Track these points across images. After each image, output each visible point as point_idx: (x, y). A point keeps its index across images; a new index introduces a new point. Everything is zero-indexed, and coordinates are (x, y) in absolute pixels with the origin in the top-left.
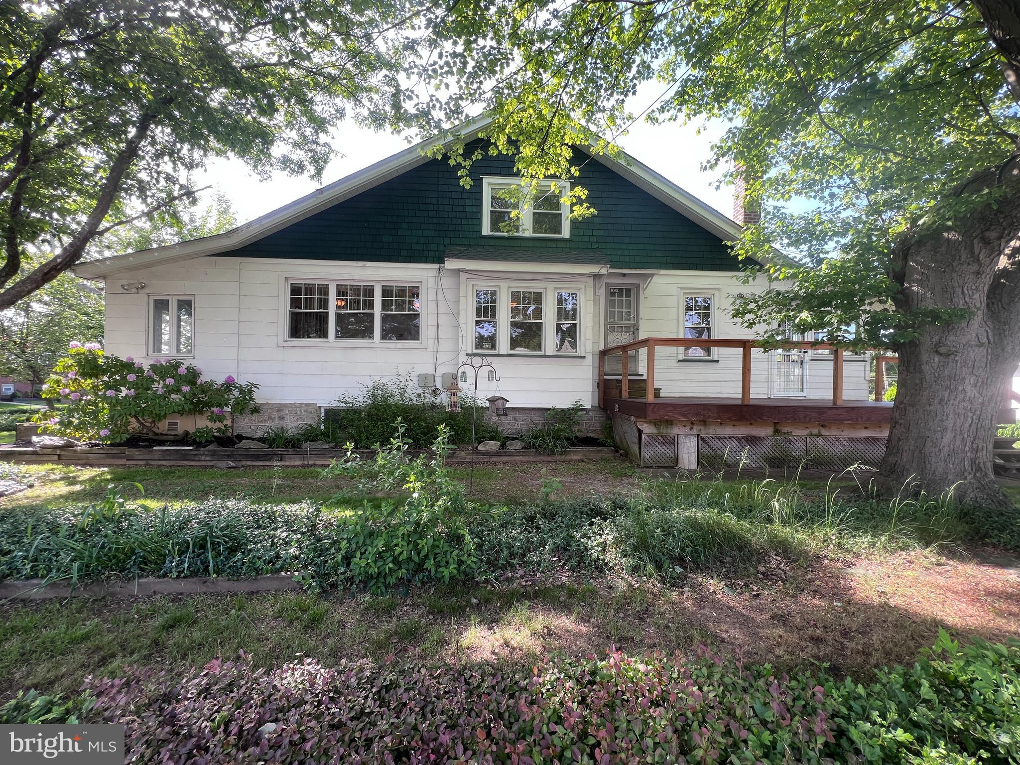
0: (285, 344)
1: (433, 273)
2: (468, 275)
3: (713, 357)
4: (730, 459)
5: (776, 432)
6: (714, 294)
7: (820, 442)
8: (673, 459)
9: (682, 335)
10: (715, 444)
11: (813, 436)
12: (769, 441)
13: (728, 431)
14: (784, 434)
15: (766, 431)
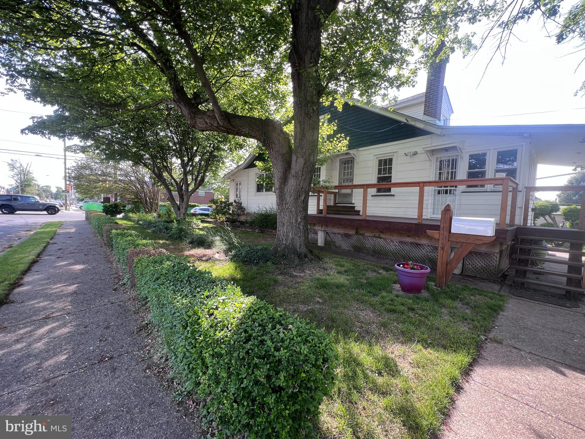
0: (255, 194)
3: (392, 193)
4: (337, 244)
5: (357, 233)
6: (393, 155)
7: (381, 242)
8: (317, 240)
9: (374, 181)
10: (332, 236)
11: (377, 237)
12: (355, 237)
13: (336, 230)
14: (361, 235)
15: (352, 232)
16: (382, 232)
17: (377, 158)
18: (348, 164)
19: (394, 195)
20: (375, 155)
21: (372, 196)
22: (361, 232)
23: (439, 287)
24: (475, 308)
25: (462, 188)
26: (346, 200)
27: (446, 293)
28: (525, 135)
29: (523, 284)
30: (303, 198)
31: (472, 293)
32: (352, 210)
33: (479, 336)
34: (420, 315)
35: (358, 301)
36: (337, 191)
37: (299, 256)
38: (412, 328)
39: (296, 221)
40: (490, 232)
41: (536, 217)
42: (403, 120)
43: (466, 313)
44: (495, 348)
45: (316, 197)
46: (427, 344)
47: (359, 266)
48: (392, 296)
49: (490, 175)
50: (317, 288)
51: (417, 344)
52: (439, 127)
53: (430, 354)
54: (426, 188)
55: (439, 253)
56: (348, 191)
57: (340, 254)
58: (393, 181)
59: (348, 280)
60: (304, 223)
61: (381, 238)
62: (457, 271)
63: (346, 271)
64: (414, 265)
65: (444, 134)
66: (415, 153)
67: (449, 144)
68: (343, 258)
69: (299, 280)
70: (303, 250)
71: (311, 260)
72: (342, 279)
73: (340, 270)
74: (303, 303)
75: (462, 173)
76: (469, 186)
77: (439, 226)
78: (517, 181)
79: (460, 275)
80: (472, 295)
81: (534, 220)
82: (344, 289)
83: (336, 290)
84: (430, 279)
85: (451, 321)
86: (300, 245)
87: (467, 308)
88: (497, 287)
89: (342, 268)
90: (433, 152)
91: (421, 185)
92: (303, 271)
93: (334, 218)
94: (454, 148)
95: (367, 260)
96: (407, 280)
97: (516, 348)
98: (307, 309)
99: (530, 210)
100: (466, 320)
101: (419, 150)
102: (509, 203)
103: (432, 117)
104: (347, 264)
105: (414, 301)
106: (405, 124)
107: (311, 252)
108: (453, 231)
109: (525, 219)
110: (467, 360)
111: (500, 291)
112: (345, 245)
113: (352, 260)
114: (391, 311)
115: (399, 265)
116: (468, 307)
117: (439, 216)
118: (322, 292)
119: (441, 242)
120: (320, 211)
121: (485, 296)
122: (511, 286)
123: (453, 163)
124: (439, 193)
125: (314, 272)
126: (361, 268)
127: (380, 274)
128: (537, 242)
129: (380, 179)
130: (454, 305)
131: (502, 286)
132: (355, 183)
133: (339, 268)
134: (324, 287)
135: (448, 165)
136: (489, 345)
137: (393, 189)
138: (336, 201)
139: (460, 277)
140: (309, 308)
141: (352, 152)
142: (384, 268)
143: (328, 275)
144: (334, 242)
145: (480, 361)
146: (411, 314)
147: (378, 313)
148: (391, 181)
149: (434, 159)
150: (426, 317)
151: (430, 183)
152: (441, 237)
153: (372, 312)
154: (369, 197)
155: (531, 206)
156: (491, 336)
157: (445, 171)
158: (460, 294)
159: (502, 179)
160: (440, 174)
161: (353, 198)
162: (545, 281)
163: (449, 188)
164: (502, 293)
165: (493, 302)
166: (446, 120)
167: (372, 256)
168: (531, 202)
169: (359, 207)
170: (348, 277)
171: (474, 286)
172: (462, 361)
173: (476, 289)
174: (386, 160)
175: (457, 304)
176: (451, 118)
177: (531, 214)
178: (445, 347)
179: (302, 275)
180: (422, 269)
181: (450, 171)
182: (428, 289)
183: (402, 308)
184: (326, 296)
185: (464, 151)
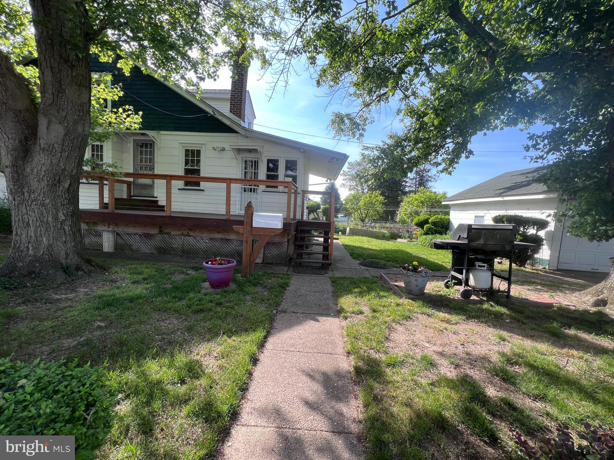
3: (201, 187)
4: (134, 247)
5: (161, 232)
6: (201, 147)
7: (191, 240)
8: (101, 245)
9: (181, 173)
10: (125, 237)
11: (185, 235)
12: (159, 237)
13: (131, 230)
14: (166, 234)
15: (154, 231)
16: (191, 230)
17: (183, 147)
18: (146, 147)
19: (203, 190)
20: (181, 143)
21: (179, 189)
22: (166, 231)
23: (244, 277)
24: (271, 289)
25: (262, 187)
26: (145, 192)
27: (249, 282)
28: (302, 150)
29: (301, 263)
30: (67, 185)
31: (269, 277)
32: (154, 204)
33: (272, 311)
34: (227, 308)
35: (160, 310)
36: (131, 180)
37: (66, 270)
38: (219, 322)
39: (56, 218)
40: (279, 225)
41: (309, 214)
42: (210, 111)
43: (264, 295)
44: (283, 317)
45: (98, 186)
46: (231, 333)
47: (164, 270)
48: (200, 296)
49: (281, 178)
50: (98, 308)
51: (222, 336)
52: (244, 128)
53: (234, 341)
54: (233, 185)
55: (244, 246)
56: (147, 181)
57: (138, 259)
58: (202, 174)
59: (147, 289)
60: (72, 221)
61: (190, 236)
62: (259, 260)
63: (145, 279)
64: (222, 260)
65: (248, 136)
66: (223, 149)
67: (252, 146)
68: (142, 264)
69: (64, 305)
70: (74, 260)
71: (89, 274)
72: (140, 290)
73: (137, 279)
74: (70, 335)
75: (262, 174)
76: (267, 187)
77: (243, 221)
78: (297, 186)
79: (262, 263)
80: (269, 279)
81: (308, 216)
82: (141, 301)
83: (129, 304)
84: (237, 271)
85: (252, 306)
86: (67, 254)
87: (265, 291)
88: (286, 269)
89: (140, 276)
90: (239, 151)
91: (228, 181)
92: (74, 291)
93: (126, 214)
94: (255, 151)
95: (174, 262)
96: (215, 277)
97: (294, 312)
98: (79, 342)
99: (305, 208)
100: (264, 301)
101: (227, 147)
102: (292, 202)
103: (237, 116)
104: (147, 270)
105: (222, 295)
106: (212, 116)
107: (89, 262)
108: (254, 226)
109: (302, 215)
110: (264, 334)
111: (287, 271)
112: (145, 247)
113: (154, 265)
114: (198, 312)
115: (207, 263)
116: (266, 289)
117: (243, 212)
118: (106, 312)
119: (245, 236)
120: (104, 206)
121: (278, 277)
122: (294, 266)
123: (255, 164)
124: (245, 191)
125: (94, 288)
126: (167, 272)
127: (188, 274)
128: (309, 232)
129: (187, 171)
130: (256, 291)
131: (289, 267)
132: (156, 173)
133: (135, 276)
134: (109, 305)
135: (252, 165)
136: (279, 317)
137: (202, 183)
138: (130, 192)
139: (262, 265)
140: (82, 339)
141: (151, 134)
142: (193, 268)
143: (118, 288)
144: (130, 246)
145: (272, 331)
146: (218, 309)
147: (184, 317)
148: (199, 175)
149: (240, 157)
150: (232, 308)
151: (236, 180)
152: (245, 231)
153: (177, 319)
154: (174, 191)
155: (306, 205)
156: (280, 309)
157: (249, 170)
158: (261, 280)
159: (287, 182)
160: (245, 173)
161: (155, 190)
162: (312, 259)
163: (253, 187)
164: (289, 273)
165: (282, 281)
166: (250, 123)
167: (181, 256)
168: (305, 202)
169: (162, 201)
170: (148, 286)
171: (271, 271)
172: (259, 336)
173: (272, 273)
174: (193, 151)
175: (259, 289)
176: (254, 122)
177: (306, 211)
178: (246, 330)
179: (71, 296)
180: (229, 263)
181: (253, 171)
182: (235, 281)
183: (210, 305)
184: (113, 316)
185: (263, 155)
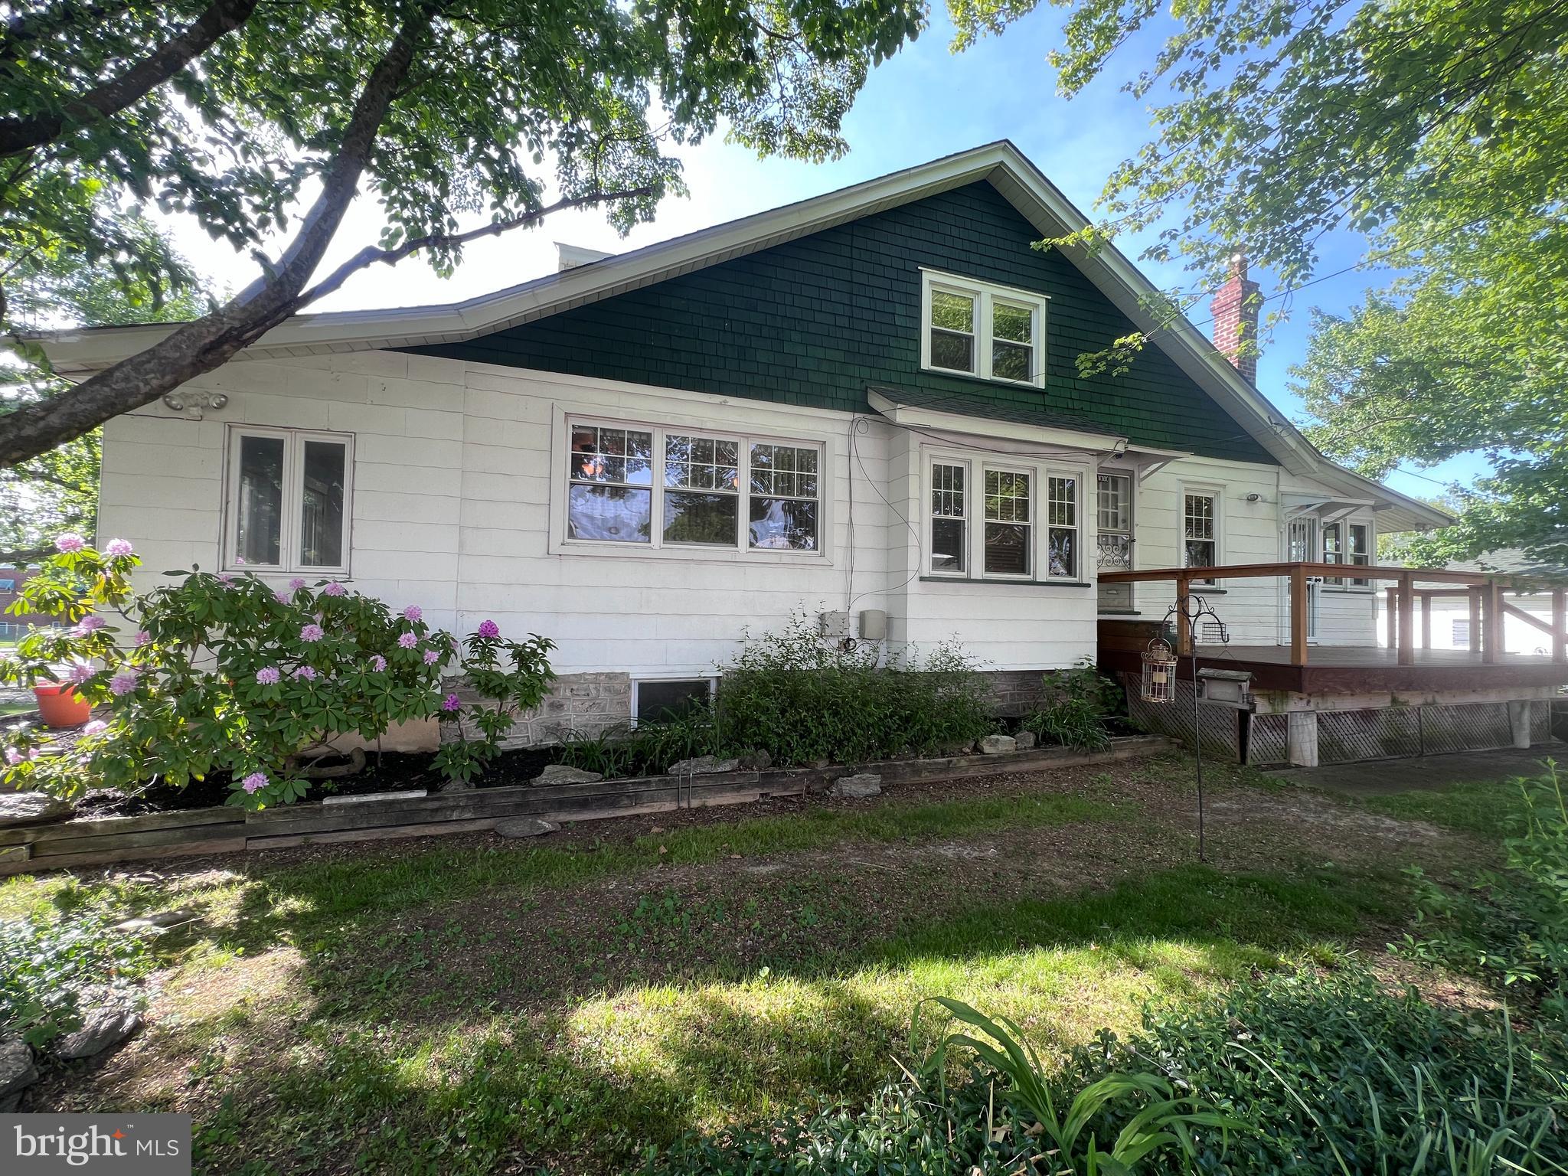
0: (564, 550)
1: (844, 429)
2: (922, 438)
3: (1218, 588)
4: (1347, 746)
6: (1218, 492)
8: (1285, 751)
10: (1330, 723)
11: (1426, 704)
15: (1384, 702)
19: (1225, 592)
20: (1181, 481)
26: (1114, 601)
58: (1221, 556)
66: (1254, 499)
132: (1139, 566)
144: (1340, 744)
149: (1285, 517)
161: (1136, 595)
174: (1198, 499)
